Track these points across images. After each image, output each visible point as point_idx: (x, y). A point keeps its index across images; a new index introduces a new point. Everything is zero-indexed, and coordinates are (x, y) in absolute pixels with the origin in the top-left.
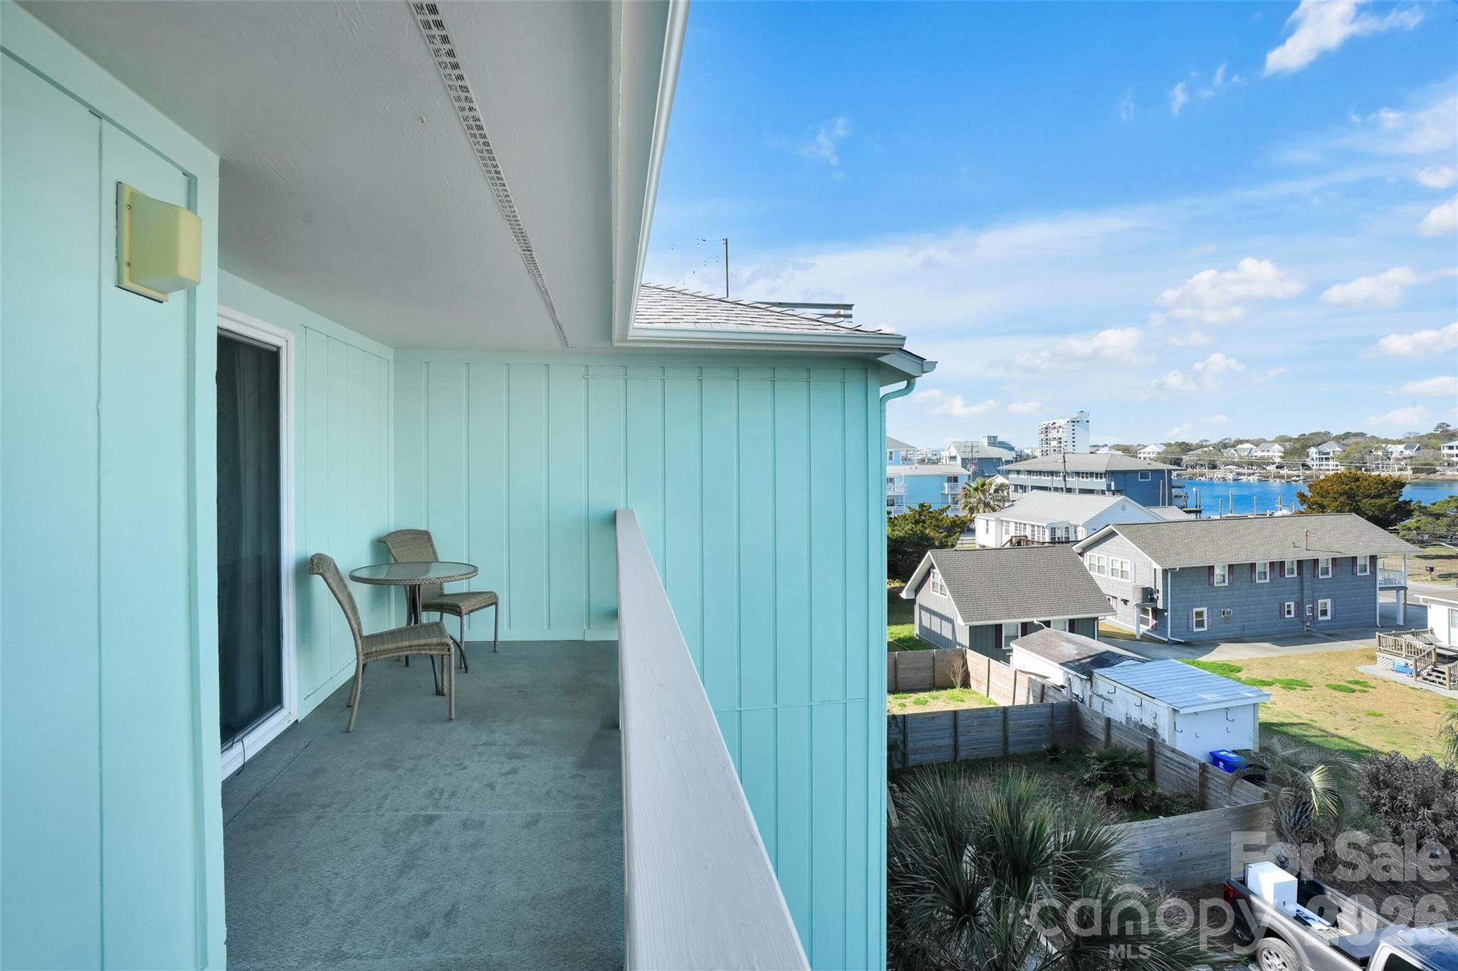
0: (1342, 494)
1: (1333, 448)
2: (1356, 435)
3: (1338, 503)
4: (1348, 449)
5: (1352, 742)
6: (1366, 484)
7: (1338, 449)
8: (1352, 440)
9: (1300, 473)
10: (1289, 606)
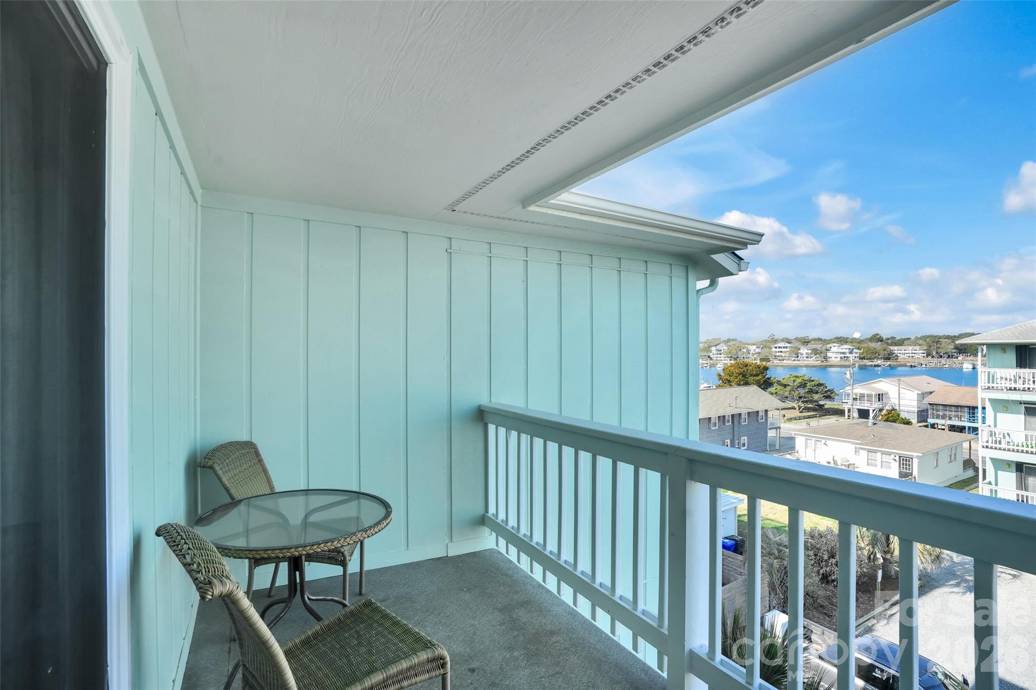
0: (740, 374)
1: (723, 347)
2: (733, 340)
3: (738, 379)
4: (730, 348)
5: (777, 522)
6: (751, 368)
7: (726, 348)
8: (731, 343)
9: (708, 362)
10: (727, 442)
